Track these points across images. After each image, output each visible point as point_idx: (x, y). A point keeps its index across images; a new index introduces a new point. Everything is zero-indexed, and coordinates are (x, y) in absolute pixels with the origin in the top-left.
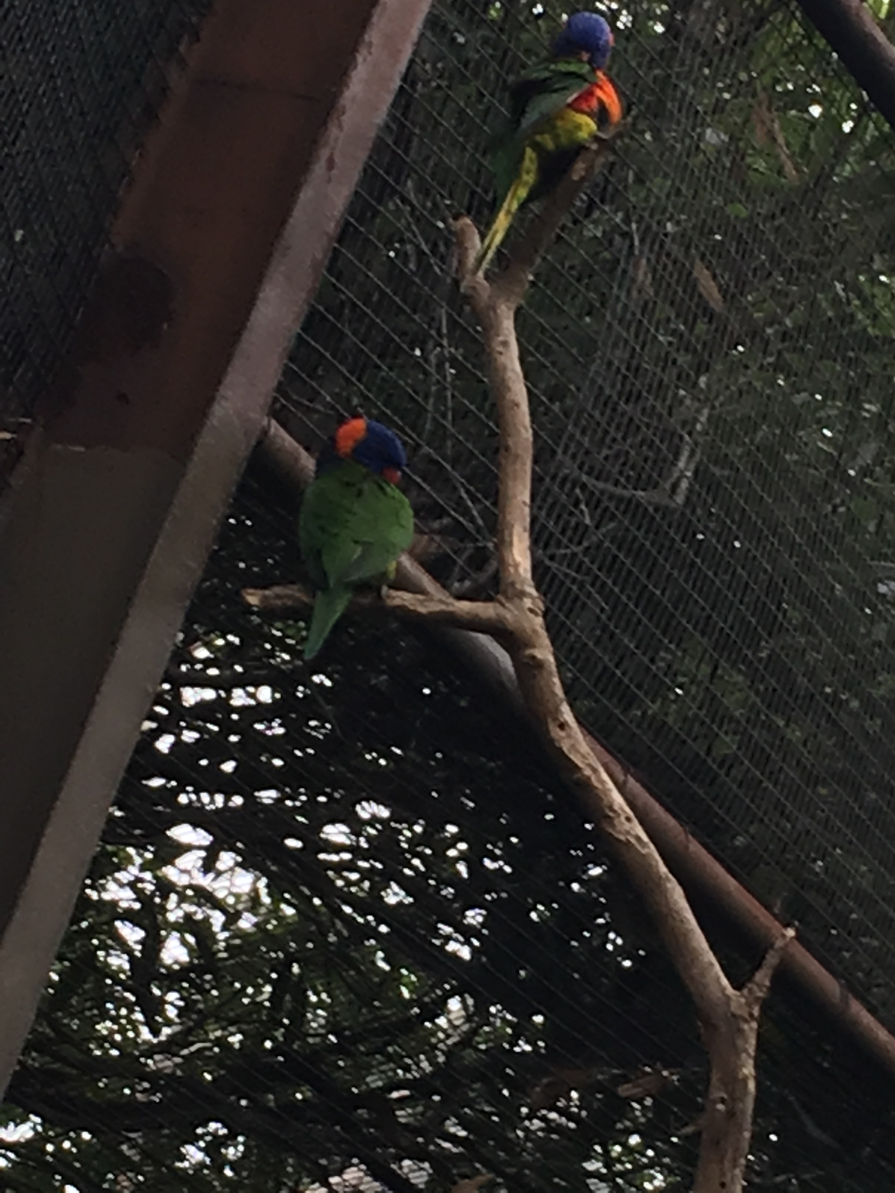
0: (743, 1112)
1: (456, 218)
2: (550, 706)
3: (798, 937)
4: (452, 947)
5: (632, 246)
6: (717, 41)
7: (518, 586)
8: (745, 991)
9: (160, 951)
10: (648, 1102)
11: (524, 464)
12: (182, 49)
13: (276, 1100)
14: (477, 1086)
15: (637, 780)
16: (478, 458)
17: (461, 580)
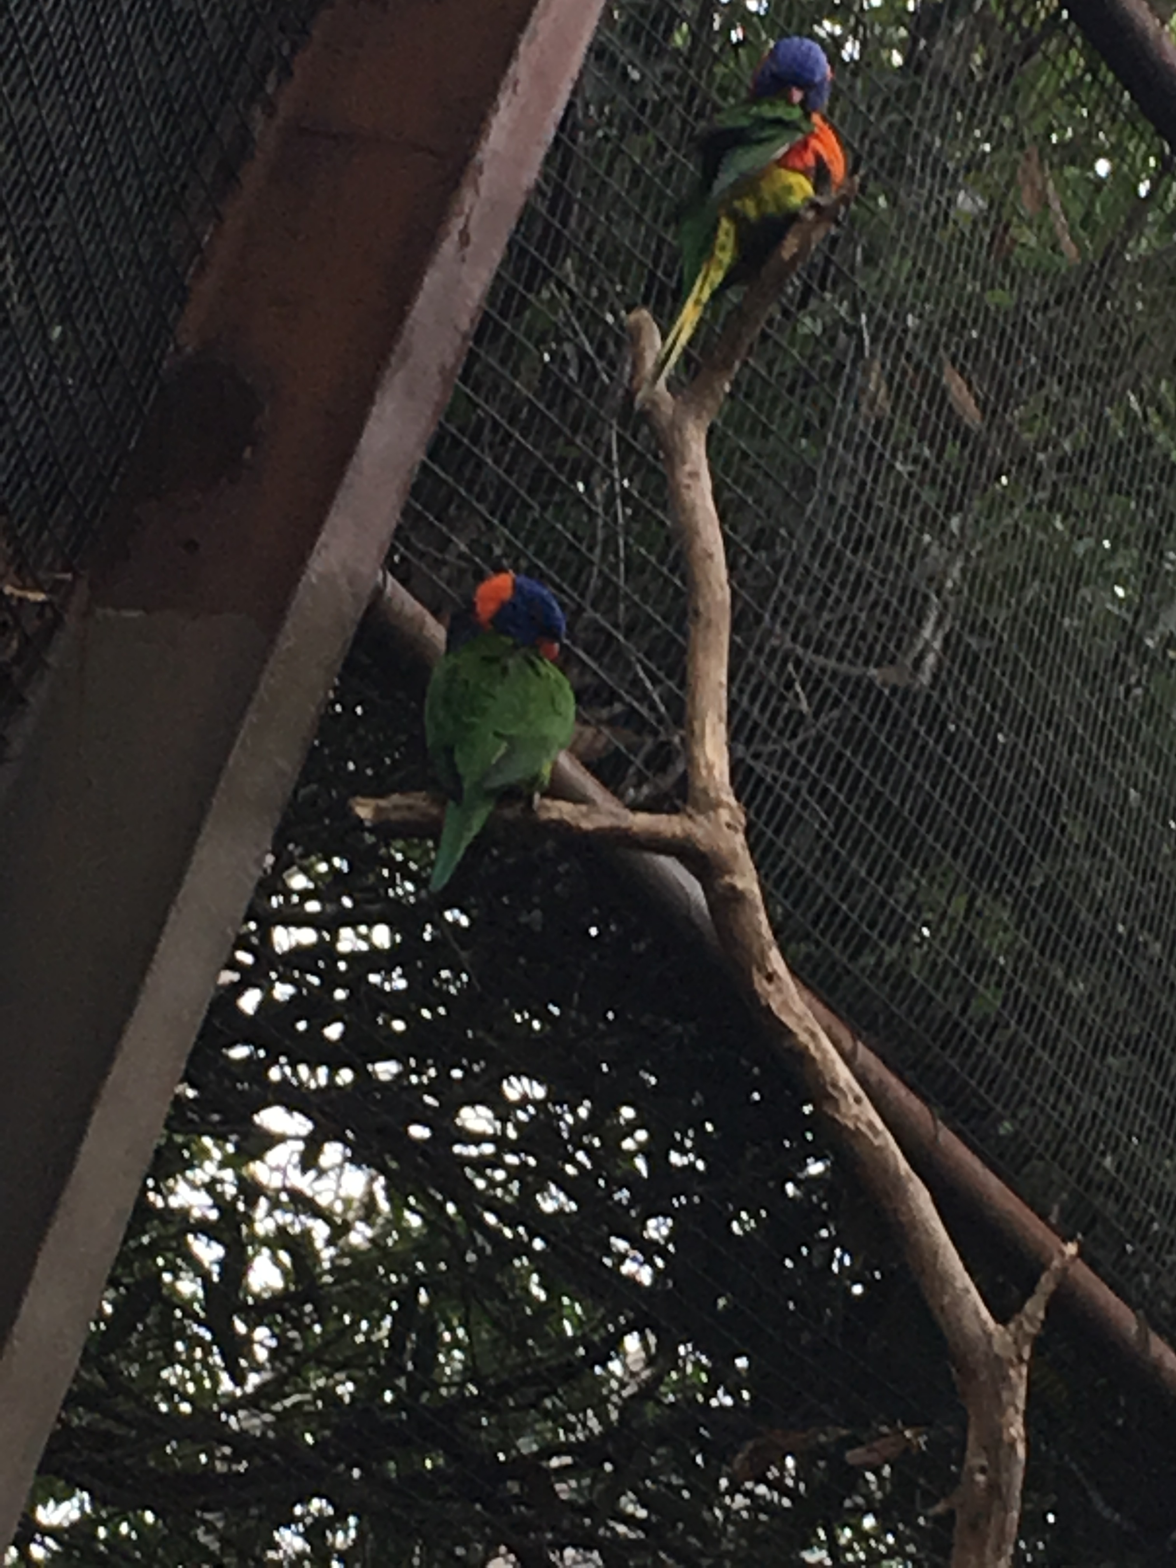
0: (1010, 1485)
1: (629, 310)
2: (755, 950)
3: (1080, 1254)
4: (628, 1267)
5: (860, 347)
6: (971, 74)
7: (712, 794)
8: (1012, 1326)
9: (244, 1274)
10: (887, 1471)
11: (719, 633)
12: (270, 89)
13: (398, 1470)
14: (662, 1451)
15: (871, 1048)
16: (658, 625)
17: (638, 787)
